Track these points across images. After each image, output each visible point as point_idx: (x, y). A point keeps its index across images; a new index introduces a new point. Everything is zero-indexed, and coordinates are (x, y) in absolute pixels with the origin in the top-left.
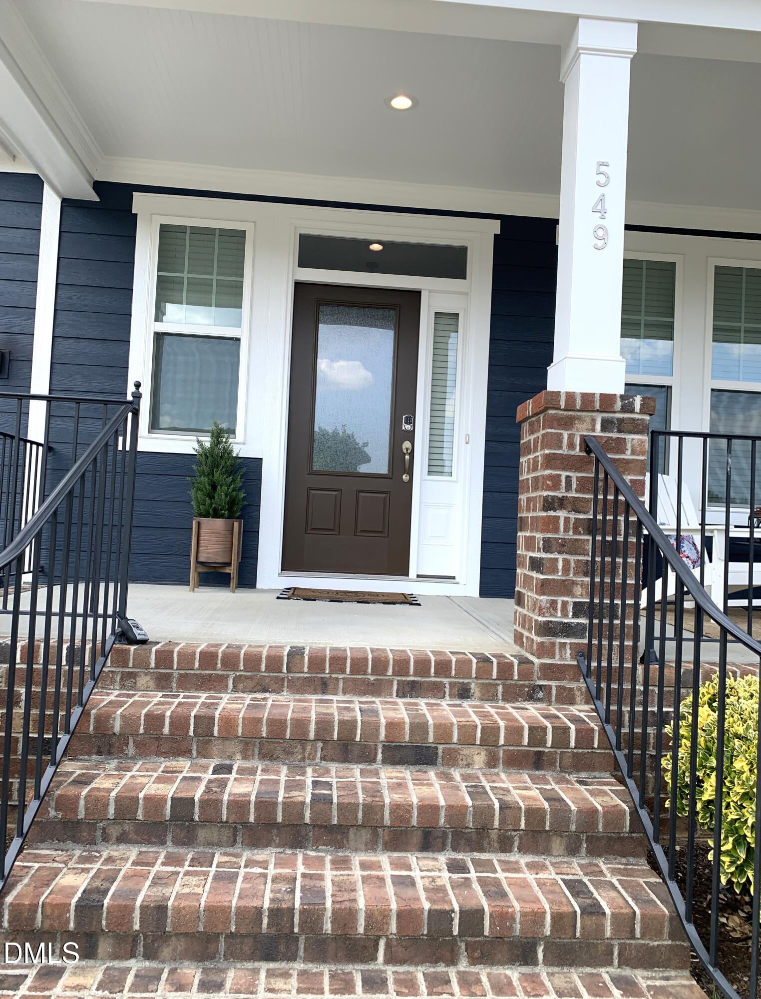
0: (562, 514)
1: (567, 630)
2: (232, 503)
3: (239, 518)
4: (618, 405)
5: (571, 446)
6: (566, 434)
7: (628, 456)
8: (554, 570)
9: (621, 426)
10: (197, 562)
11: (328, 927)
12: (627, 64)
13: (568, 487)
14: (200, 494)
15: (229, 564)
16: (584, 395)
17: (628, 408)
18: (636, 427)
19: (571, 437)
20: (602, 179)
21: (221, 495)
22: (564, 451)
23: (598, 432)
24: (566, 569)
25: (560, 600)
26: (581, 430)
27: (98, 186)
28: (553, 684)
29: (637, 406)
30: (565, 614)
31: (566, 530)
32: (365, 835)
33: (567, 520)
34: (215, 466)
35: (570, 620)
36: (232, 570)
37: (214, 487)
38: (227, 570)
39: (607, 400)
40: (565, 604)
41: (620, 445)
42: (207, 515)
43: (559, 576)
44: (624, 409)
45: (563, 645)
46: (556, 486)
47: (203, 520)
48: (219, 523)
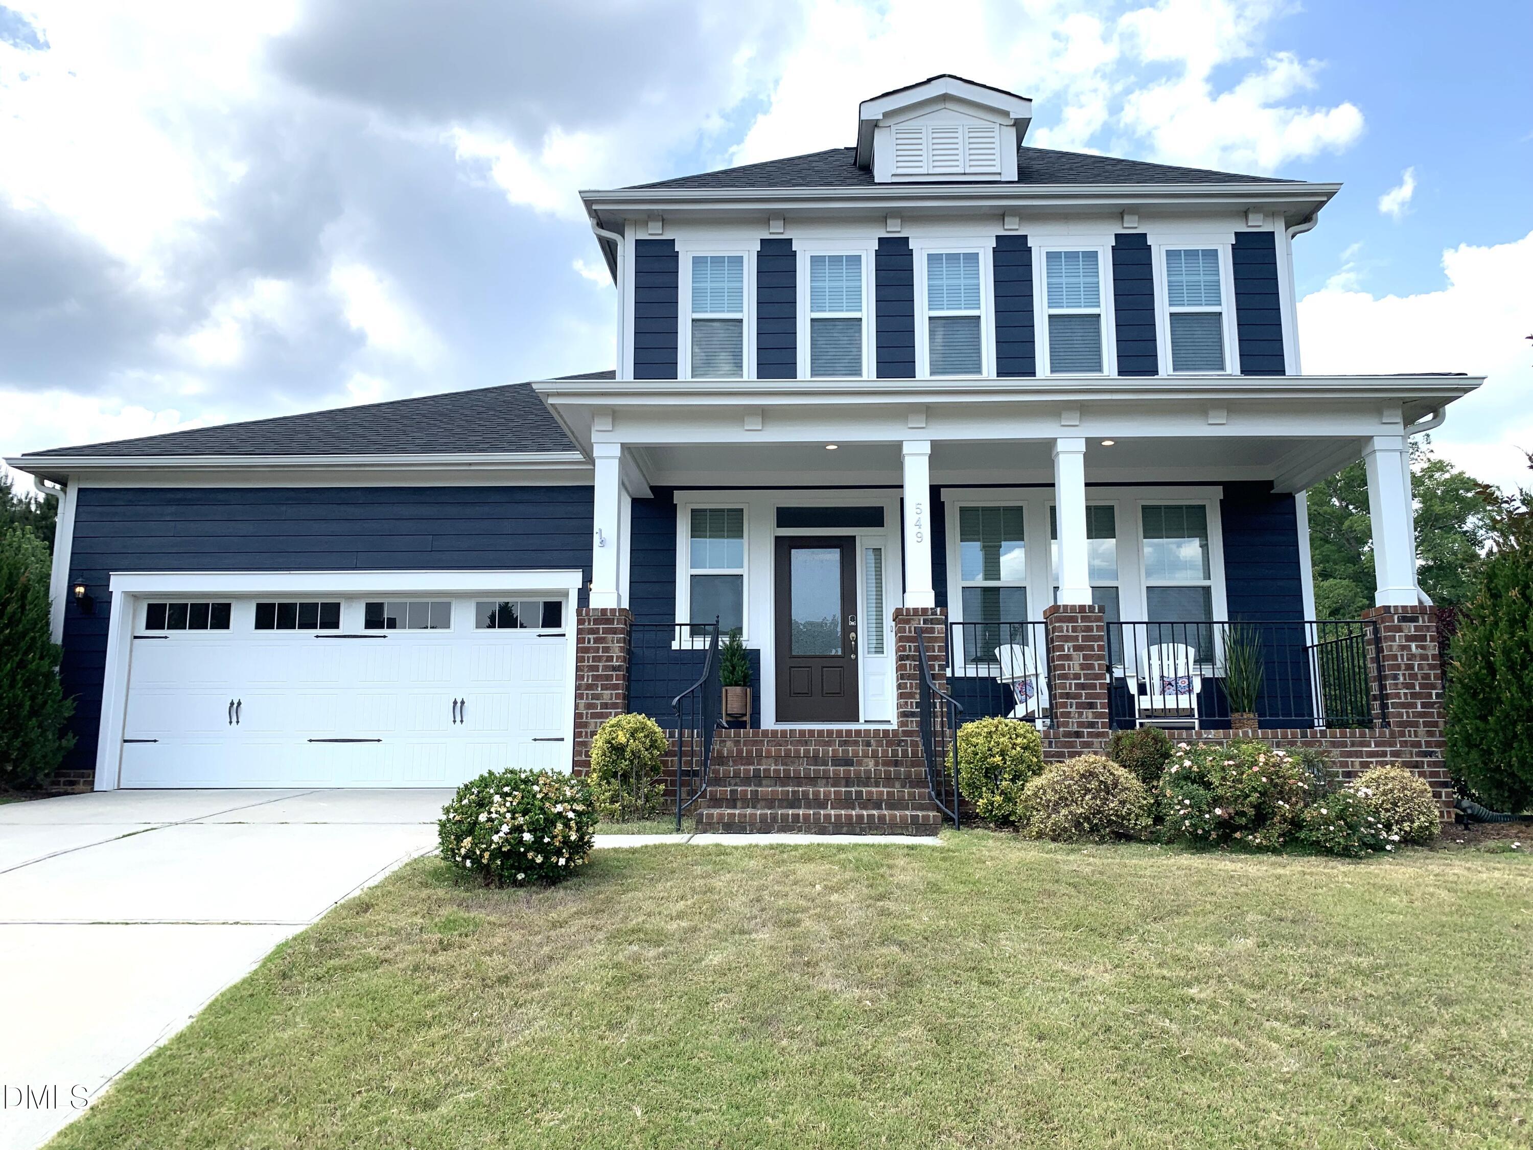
0: (908, 662)
1: (913, 714)
2: (745, 676)
3: (749, 686)
4: (930, 612)
5: (910, 632)
6: (907, 627)
7: (936, 635)
8: (906, 688)
9: (932, 621)
10: (727, 714)
11: (811, 797)
12: (927, 458)
13: (910, 650)
14: (726, 673)
15: (745, 715)
16: (914, 609)
17: (934, 613)
18: (939, 622)
19: (910, 628)
20: (919, 511)
21: (739, 672)
22: (907, 634)
23: (922, 625)
24: (911, 687)
25: (909, 701)
26: (914, 624)
27: (653, 488)
28: (909, 739)
29: (938, 613)
30: (912, 707)
31: (910, 669)
32: (824, 781)
33: (910, 665)
34: (733, 655)
35: (914, 710)
36: (747, 718)
37: (734, 668)
38: (744, 719)
39: (925, 611)
40: (911, 703)
41: (932, 631)
42: (731, 685)
43: (908, 690)
44: (932, 614)
45: (912, 721)
46: (904, 650)
47: (728, 688)
48: (738, 689)
